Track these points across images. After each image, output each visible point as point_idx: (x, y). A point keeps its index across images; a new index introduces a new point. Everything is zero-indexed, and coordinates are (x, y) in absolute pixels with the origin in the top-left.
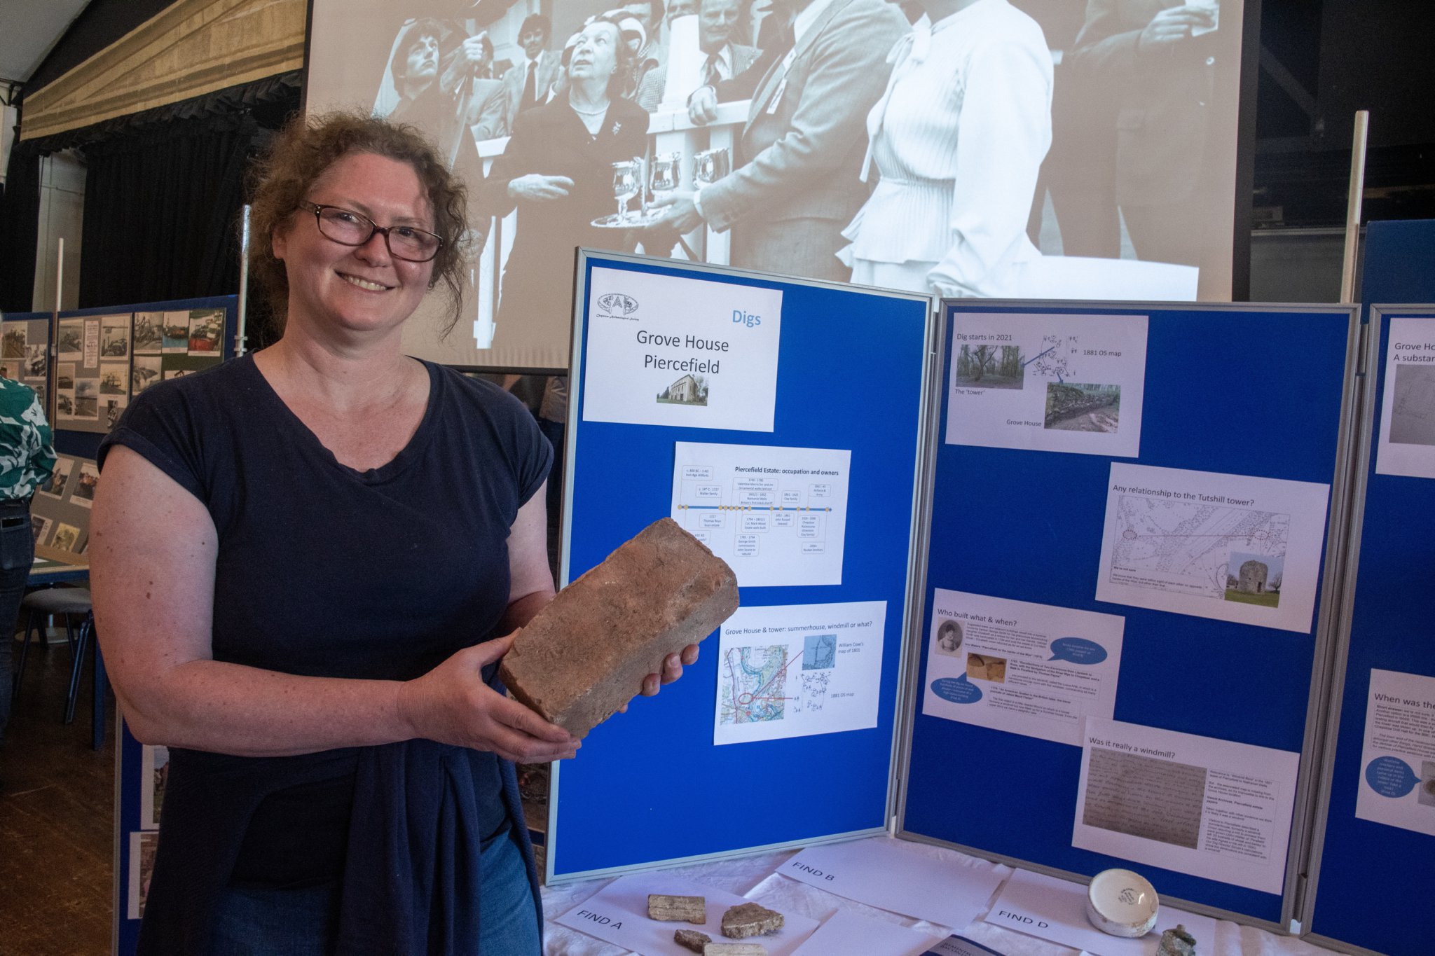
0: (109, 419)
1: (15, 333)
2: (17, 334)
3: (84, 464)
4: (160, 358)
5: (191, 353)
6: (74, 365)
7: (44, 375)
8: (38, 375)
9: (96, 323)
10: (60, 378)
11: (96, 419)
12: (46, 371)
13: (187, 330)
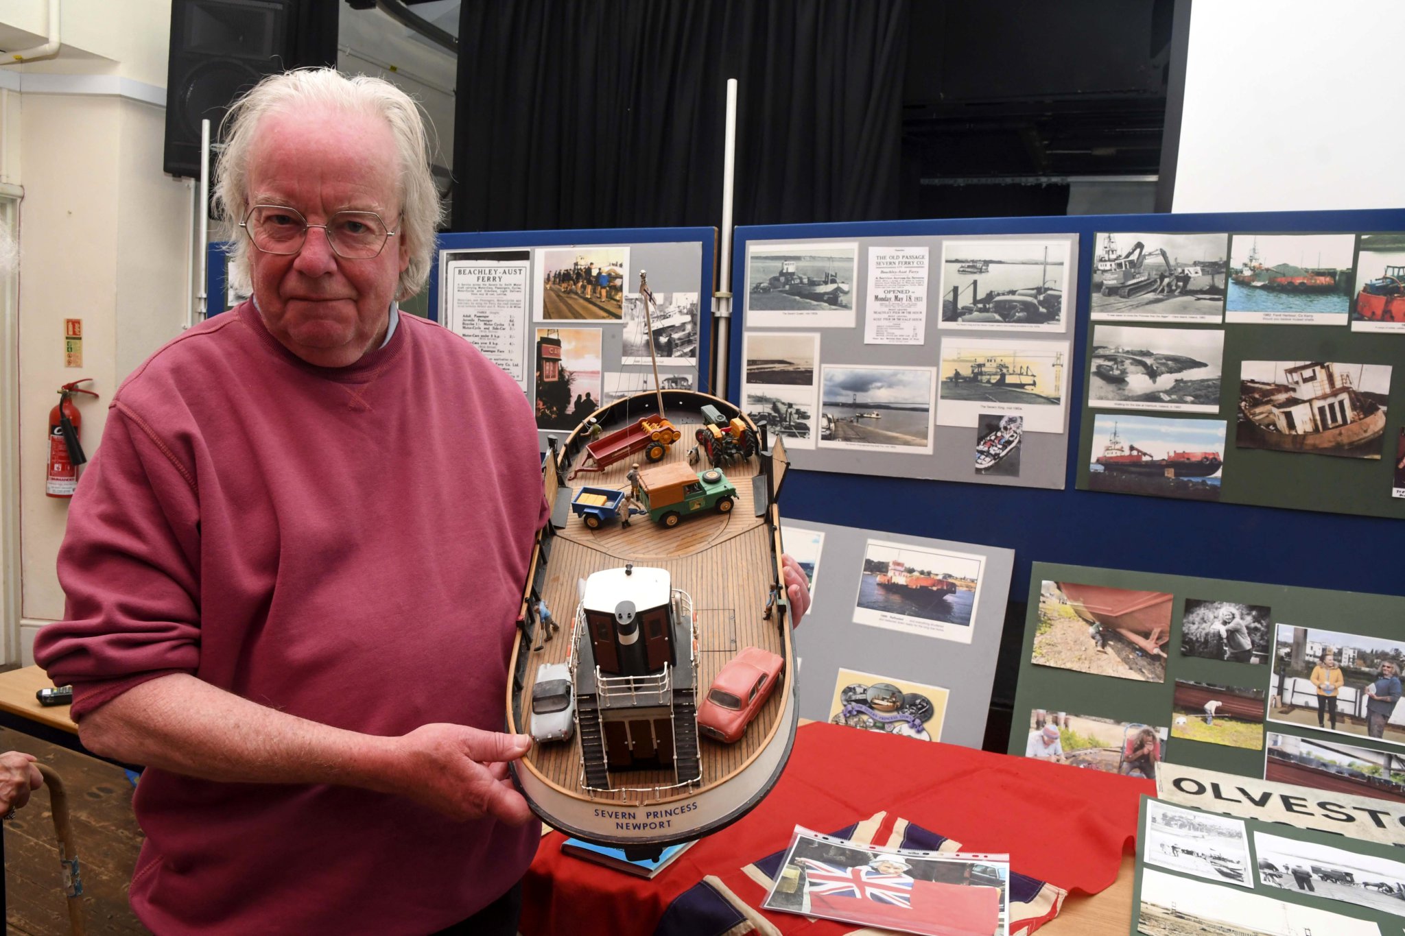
0: (982, 452)
1: (589, 270)
2: (595, 272)
3: (870, 541)
4: (1221, 334)
5: (1358, 326)
6: (817, 337)
7: (692, 354)
8: (670, 355)
9: (923, 251)
10: (751, 362)
11: (928, 450)
12: (697, 345)
13: (1350, 276)
